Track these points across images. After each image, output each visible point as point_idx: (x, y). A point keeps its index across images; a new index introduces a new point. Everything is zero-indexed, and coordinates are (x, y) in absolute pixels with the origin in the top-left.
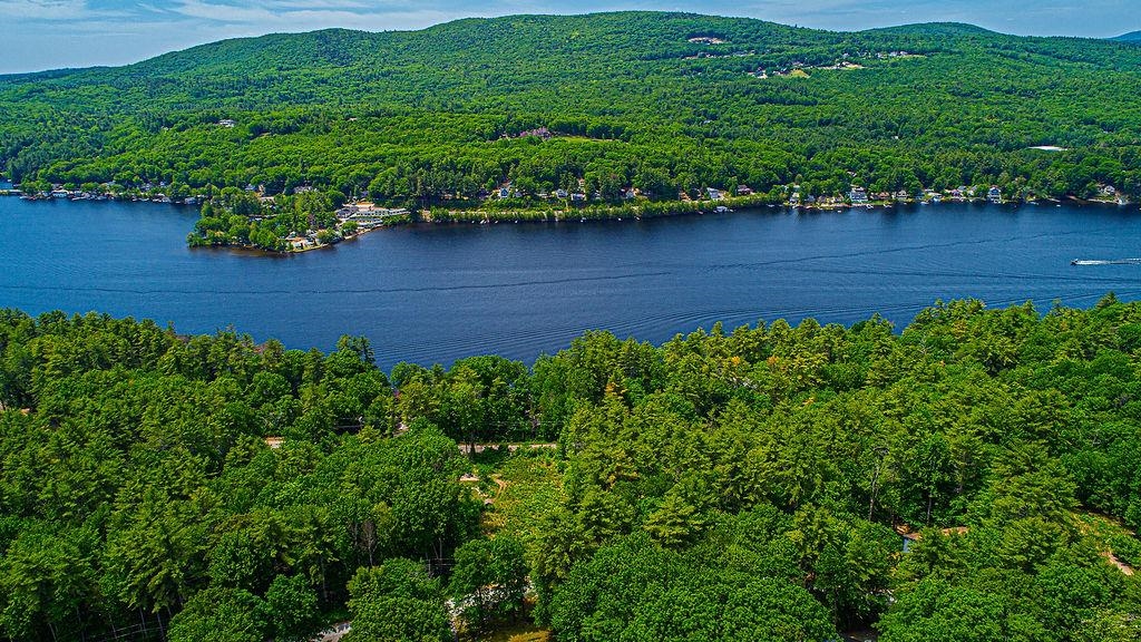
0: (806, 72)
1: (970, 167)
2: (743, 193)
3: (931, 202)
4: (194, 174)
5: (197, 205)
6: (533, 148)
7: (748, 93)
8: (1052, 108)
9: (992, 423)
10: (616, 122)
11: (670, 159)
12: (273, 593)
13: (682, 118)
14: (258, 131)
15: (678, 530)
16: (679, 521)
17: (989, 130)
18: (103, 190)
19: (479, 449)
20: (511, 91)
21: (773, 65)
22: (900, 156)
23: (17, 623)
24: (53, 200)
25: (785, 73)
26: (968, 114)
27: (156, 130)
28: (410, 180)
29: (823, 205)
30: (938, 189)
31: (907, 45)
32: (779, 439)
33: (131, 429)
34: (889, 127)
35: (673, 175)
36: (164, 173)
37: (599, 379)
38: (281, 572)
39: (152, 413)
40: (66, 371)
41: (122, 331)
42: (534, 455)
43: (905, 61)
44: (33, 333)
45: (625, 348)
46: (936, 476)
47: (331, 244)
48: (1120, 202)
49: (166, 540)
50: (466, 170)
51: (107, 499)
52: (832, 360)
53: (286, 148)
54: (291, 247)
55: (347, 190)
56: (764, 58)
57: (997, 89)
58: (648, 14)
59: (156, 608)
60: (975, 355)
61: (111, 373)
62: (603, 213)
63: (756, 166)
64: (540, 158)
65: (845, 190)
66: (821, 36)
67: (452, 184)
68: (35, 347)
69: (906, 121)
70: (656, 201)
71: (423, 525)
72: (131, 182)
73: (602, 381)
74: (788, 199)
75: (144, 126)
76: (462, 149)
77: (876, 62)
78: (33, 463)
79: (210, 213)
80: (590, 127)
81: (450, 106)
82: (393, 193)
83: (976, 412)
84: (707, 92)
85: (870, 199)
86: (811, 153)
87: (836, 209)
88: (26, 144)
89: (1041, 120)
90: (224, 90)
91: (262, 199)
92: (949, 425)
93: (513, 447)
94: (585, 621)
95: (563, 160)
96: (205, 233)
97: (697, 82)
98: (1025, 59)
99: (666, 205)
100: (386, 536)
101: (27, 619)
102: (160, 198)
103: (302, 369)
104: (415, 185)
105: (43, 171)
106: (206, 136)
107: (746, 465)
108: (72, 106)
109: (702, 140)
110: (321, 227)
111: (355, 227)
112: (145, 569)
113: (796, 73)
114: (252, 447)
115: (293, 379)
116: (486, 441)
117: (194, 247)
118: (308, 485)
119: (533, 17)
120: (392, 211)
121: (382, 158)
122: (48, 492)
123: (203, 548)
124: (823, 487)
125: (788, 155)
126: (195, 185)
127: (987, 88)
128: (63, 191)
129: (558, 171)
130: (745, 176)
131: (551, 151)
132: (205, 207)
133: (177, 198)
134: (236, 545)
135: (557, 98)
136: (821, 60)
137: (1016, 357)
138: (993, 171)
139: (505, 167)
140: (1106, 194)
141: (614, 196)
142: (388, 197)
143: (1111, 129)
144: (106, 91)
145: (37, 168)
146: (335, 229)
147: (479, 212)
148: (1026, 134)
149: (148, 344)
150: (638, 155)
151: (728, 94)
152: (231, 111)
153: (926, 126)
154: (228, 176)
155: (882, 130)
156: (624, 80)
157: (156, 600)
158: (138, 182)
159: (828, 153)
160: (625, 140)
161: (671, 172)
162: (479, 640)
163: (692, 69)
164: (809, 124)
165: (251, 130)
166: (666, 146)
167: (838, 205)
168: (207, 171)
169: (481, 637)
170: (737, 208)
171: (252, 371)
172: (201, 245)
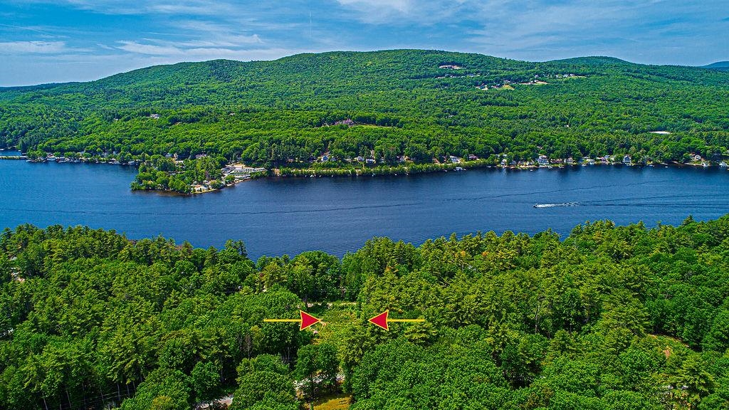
0: (512, 86)
1: (612, 144)
2: (472, 159)
3: (588, 165)
4: (134, 147)
5: (136, 166)
6: (344, 131)
7: (476, 99)
8: (663, 108)
9: (606, 283)
10: (394, 117)
11: (427, 138)
12: (194, 372)
13: (435, 114)
14: (174, 121)
15: (423, 335)
16: (424, 330)
17: (624, 122)
18: (78, 157)
19: (310, 305)
20: (330, 97)
21: (491, 82)
22: (569, 136)
23: (50, 388)
24: (47, 162)
25: (499, 87)
26: (611, 112)
27: (111, 120)
28: (267, 150)
29: (521, 166)
30: (593, 157)
31: (574, 70)
32: (483, 291)
33: (106, 290)
34: (563, 120)
35: (429, 148)
36: (116, 146)
37: (381, 264)
39: (119, 282)
40: (65, 259)
41: (97, 236)
42: (342, 308)
43: (573, 80)
44: (43, 238)
45: (397, 246)
46: (573, 312)
47: (218, 189)
48: (705, 165)
49: (135, 343)
50: (302, 145)
51: (98, 325)
52: (521, 254)
53: (191, 132)
54: (194, 191)
55: (228, 156)
56: (486, 78)
57: (630, 97)
58: (414, 51)
59: (128, 382)
60: (606, 251)
61: (91, 260)
62: (386, 171)
63: (480, 143)
64: (347, 137)
65: (535, 157)
66: (521, 64)
67: (294, 153)
68: (46, 246)
69: (573, 116)
70: (418, 164)
71: (279, 338)
72: (95, 152)
73: (383, 266)
74: (500, 163)
75: (103, 118)
76: (300, 132)
77: (555, 80)
78: (54, 305)
79: (145, 170)
80: (378, 119)
81: (292, 106)
82: (257, 158)
83: (597, 278)
84: (451, 98)
85: (550, 163)
86: (514, 135)
87: (529, 169)
88: (30, 128)
89: (657, 116)
90: (152, 96)
91: (176, 162)
92: (582, 285)
93: (331, 305)
94: (371, 385)
95: (362, 139)
96: (141, 182)
97: (444, 92)
98: (647, 79)
99: (424, 166)
100: (258, 344)
102: (113, 161)
103: (204, 260)
104: (270, 154)
105: (41, 145)
106: (142, 124)
107: (463, 304)
108: (58, 106)
109: (447, 127)
110: (213, 179)
111: (233, 179)
112: (123, 359)
113: (506, 87)
114: (179, 298)
115: (199, 266)
116: (314, 301)
117: (135, 190)
118: (213, 316)
119: (344, 53)
120: (256, 169)
121: (250, 138)
122: (64, 320)
123: (155, 348)
125: (499, 136)
126: (135, 153)
127: (624, 96)
128: (53, 157)
129: (358, 145)
130: (473, 148)
131: (354, 133)
132: (141, 167)
133: (124, 161)
134: (174, 346)
135: (358, 102)
136: (521, 79)
137: (632, 252)
138: (626, 146)
139: (326, 143)
140: (696, 160)
141: (392, 161)
142: (254, 161)
143: (700, 121)
144: (79, 97)
145: (37, 143)
146: (221, 180)
147: (309, 170)
148: (647, 124)
149: (112, 245)
150: (407, 136)
151: (464, 99)
152: (157, 109)
153: (586, 119)
154: (155, 148)
155: (558, 121)
156: (399, 91)
157: (128, 377)
158: (100, 152)
159: (525, 135)
160: (399, 127)
161: (427, 146)
162: (310, 402)
163: (441, 84)
164: (514, 118)
165: (170, 120)
166: (425, 131)
167: (531, 166)
168: (142, 145)
169: (312, 401)
170: (469, 168)
171: (174, 261)
172: (139, 189)
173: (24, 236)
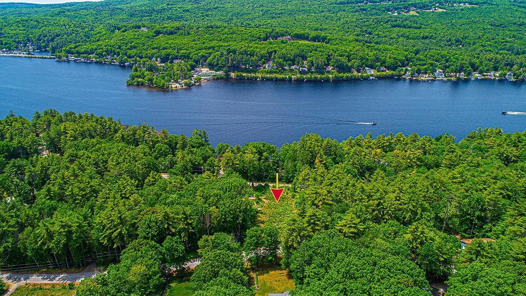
0: (417, 12)
1: (498, 62)
2: (383, 71)
3: (477, 79)
4: (129, 52)
5: (130, 66)
6: (283, 45)
7: (387, 22)
9: (507, 190)
10: (323, 34)
11: (349, 53)
12: (166, 244)
13: (355, 33)
14: (158, 33)
15: (352, 230)
16: (353, 226)
17: (508, 44)
18: (90, 58)
19: (255, 184)
20: (273, 18)
21: (400, 8)
22: (463, 55)
23: (57, 247)
24: (68, 61)
25: (407, 12)
26: (498, 35)
27: (113, 31)
28: (226, 58)
29: (422, 78)
30: (481, 72)
31: (469, 0)
32: (401, 190)
33: (104, 166)
34: (457, 41)
35: (349, 61)
36: (116, 51)
37: (312, 156)
38: (169, 234)
39: (112, 160)
40: (76, 139)
41: (99, 122)
43: (468, 8)
44: (61, 121)
45: (325, 142)
46: (477, 213)
47: (189, 86)
49: (120, 217)
50: (252, 55)
51: (95, 196)
52: (425, 154)
53: (170, 42)
54: (172, 87)
55: (197, 62)
56: (396, 5)
57: (515, 24)
59: (115, 246)
60: (497, 155)
61: (94, 140)
62: (315, 77)
63: (390, 58)
64: (286, 50)
65: (433, 71)
67: (245, 61)
68: (62, 127)
69: (466, 38)
70: (340, 73)
71: (232, 218)
72: (102, 55)
73: (314, 157)
74: (404, 74)
75: (108, 29)
76: (250, 45)
77: (453, 8)
78: (63, 178)
79: (136, 70)
80: (310, 36)
81: (245, 24)
82: (218, 64)
83: (500, 184)
84: (368, 21)
85: (445, 76)
86: (417, 53)
87: (428, 80)
88: (58, 36)
90: (142, 14)
91: (159, 64)
92: (485, 189)
93: (271, 185)
94: (307, 268)
95: (297, 52)
96: (134, 79)
97: (363, 16)
99: (346, 75)
100: (215, 222)
101: (61, 246)
102: (114, 62)
103: (176, 143)
104: (228, 61)
105: (64, 48)
106: (135, 35)
107: (385, 202)
108: (77, 19)
109: (364, 44)
110: (185, 79)
111: (200, 79)
112: (111, 229)
113: (412, 13)
114: (156, 177)
115: (173, 147)
116: (258, 181)
117: (129, 85)
118: (181, 196)
120: (217, 72)
121: (213, 48)
122: (69, 192)
123: (136, 221)
124: (422, 215)
125: (406, 53)
126: (130, 57)
127: (509, 23)
128: (73, 57)
129: (295, 57)
130: (384, 62)
131: (292, 47)
132: (134, 67)
133: (122, 63)
134: (150, 221)
135: (295, 22)
136: (425, 7)
137: (518, 157)
138: (510, 65)
139: (270, 54)
141: (320, 70)
142: (216, 66)
144: (91, 13)
145: (62, 47)
146: (191, 80)
147: (257, 75)
149: (110, 129)
150: (333, 51)
151: (378, 22)
152: (146, 23)
153: (476, 41)
154: (144, 53)
155: (453, 42)
156: (327, 14)
157: (115, 242)
158: (105, 55)
159: (426, 53)
160: (327, 43)
161: (348, 59)
162: (256, 272)
163: (361, 9)
164: (417, 38)
165: (155, 32)
166: (347, 46)
167: (429, 78)
168: (135, 51)
169: (256, 271)
170: (380, 78)
171: (155, 143)
172: (132, 85)
173: (48, 119)
